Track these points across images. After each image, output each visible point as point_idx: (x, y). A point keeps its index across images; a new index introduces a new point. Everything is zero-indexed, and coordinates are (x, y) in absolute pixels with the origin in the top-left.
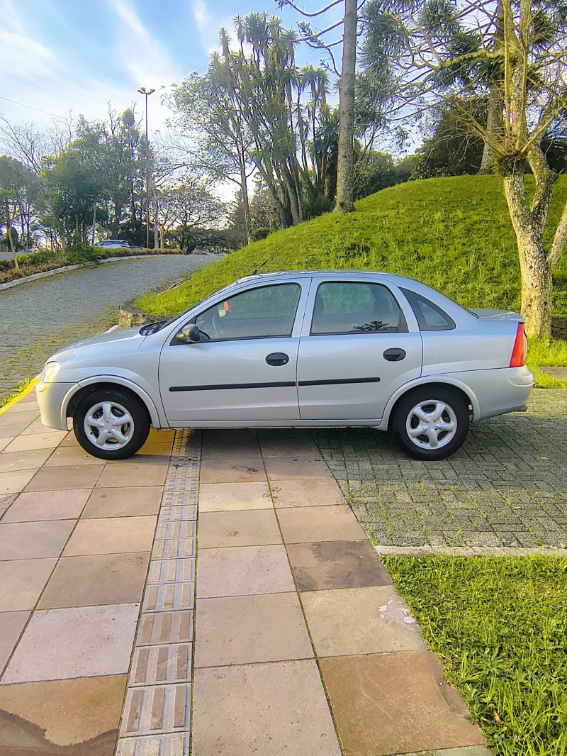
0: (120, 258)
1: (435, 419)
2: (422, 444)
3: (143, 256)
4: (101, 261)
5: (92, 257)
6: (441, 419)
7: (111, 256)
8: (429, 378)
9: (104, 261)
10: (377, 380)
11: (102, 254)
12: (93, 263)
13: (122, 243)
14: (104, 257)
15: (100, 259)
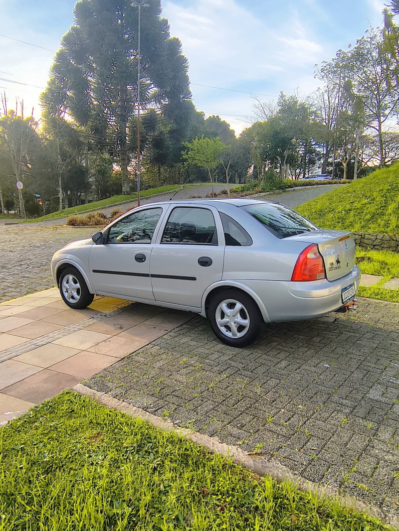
0: (304, 187)
1: (234, 314)
2: (226, 333)
3: (324, 186)
4: (287, 189)
5: (281, 187)
6: (239, 315)
7: (297, 186)
8: (226, 281)
9: (290, 189)
10: (194, 279)
11: (289, 184)
12: (281, 191)
13: (325, 176)
14: (290, 187)
15: (286, 188)
